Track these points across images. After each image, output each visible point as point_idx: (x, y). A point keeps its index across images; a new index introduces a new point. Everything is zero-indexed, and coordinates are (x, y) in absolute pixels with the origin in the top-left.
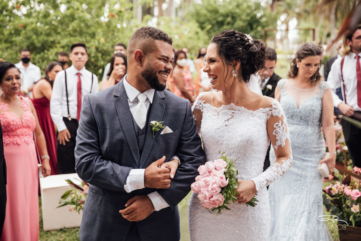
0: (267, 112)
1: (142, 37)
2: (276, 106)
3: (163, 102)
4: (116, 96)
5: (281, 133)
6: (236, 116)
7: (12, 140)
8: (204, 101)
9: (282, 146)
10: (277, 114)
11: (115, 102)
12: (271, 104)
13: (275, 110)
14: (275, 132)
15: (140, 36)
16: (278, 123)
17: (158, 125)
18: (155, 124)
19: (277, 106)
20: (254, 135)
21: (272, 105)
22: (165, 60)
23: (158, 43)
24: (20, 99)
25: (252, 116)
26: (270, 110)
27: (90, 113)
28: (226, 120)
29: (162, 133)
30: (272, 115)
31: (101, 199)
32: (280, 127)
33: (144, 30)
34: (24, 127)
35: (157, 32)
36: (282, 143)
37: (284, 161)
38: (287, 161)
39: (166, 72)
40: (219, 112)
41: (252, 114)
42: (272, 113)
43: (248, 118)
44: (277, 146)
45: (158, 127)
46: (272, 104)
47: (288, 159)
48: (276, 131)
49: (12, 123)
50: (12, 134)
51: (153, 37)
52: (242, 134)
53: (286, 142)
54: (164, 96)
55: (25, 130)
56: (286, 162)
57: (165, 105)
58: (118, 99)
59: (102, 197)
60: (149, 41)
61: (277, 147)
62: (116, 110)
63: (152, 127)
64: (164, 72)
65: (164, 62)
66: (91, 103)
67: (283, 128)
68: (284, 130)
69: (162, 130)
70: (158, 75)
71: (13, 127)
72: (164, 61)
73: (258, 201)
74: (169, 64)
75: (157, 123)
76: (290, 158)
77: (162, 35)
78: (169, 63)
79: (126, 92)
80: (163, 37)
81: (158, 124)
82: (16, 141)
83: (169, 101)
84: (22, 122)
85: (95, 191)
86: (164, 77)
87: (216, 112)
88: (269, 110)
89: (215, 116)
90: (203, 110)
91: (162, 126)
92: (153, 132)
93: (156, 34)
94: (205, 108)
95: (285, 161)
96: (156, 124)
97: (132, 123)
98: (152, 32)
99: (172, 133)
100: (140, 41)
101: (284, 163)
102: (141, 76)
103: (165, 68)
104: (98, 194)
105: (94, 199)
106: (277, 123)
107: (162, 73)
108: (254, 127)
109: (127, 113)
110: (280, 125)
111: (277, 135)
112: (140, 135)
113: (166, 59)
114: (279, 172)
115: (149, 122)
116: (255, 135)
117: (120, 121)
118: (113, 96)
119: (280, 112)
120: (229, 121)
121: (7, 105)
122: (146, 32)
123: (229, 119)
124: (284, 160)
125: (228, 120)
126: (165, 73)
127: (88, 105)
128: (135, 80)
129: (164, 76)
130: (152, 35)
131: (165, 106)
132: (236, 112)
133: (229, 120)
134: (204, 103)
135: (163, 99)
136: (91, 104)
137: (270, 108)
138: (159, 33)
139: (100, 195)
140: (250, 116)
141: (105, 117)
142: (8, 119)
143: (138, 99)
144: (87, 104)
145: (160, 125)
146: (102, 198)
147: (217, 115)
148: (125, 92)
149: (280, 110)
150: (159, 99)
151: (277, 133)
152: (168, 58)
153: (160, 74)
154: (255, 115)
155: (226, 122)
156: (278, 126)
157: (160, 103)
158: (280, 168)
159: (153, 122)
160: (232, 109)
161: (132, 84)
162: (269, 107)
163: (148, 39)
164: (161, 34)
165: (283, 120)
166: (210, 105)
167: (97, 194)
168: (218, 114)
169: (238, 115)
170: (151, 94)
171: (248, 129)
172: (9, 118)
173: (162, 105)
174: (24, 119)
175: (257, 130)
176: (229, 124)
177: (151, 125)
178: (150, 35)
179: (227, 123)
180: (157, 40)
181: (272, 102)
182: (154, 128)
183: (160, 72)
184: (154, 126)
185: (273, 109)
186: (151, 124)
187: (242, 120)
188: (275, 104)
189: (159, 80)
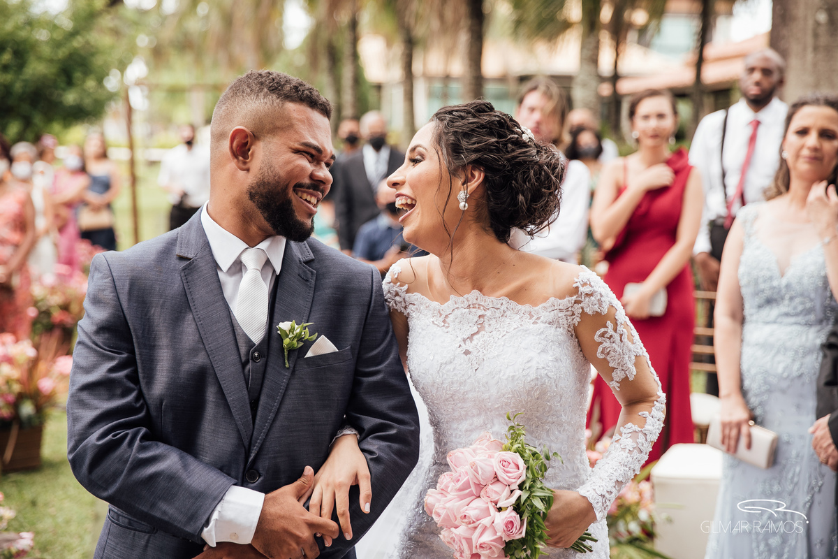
0: (570, 309)
1: (249, 95)
2: (591, 289)
3: (309, 270)
4: (182, 258)
5: (618, 349)
6: (490, 325)
8: (406, 287)
9: (631, 379)
10: (596, 308)
11: (183, 274)
12: (575, 285)
13: (587, 299)
14: (602, 352)
15: (243, 92)
16: (606, 329)
17: (298, 331)
18: (290, 331)
19: (591, 286)
20: (546, 374)
21: (577, 288)
22: (312, 156)
23: (294, 109)
25: (532, 321)
26: (576, 302)
27: (112, 302)
28: (466, 337)
29: (309, 354)
30: (583, 314)
31: (143, 542)
32: (611, 336)
33: (256, 79)
35: (290, 84)
36: (627, 372)
37: (647, 413)
38: (654, 411)
39: (314, 190)
40: (446, 316)
41: (531, 316)
42: (582, 308)
43: (521, 328)
44: (617, 382)
45: (300, 339)
46: (578, 284)
47: (655, 402)
48: (604, 349)
51: (279, 96)
52: (513, 377)
53: (636, 365)
54: (312, 256)
56: (653, 413)
57: (314, 278)
58: (190, 264)
59: (147, 537)
60: (268, 105)
61: (619, 385)
62: (186, 295)
63: (281, 339)
64: (308, 188)
65: (310, 162)
66: (114, 274)
67: (621, 335)
68: (625, 339)
69: (308, 345)
70: (291, 195)
72: (310, 158)
73: (596, 541)
74: (321, 168)
75: (296, 326)
76: (658, 400)
77: (303, 91)
78: (323, 165)
79: (210, 247)
80: (307, 95)
81: (298, 329)
83: (326, 267)
85: (127, 520)
86: (309, 202)
87: (441, 315)
88: (573, 302)
89: (438, 326)
90: (408, 310)
91: (308, 334)
92: (286, 353)
93: (287, 88)
94: (411, 306)
95: (650, 413)
96: (292, 330)
97: (229, 329)
98: (277, 83)
99: (334, 353)
100: (244, 105)
101: (649, 420)
102: (247, 197)
103: (312, 176)
104: (135, 530)
105: (124, 543)
106: (603, 330)
107: (304, 192)
108: (542, 351)
109: (217, 304)
110: (611, 332)
111: (608, 358)
112: (252, 359)
113: (313, 152)
114: (641, 448)
115: (274, 325)
116: (549, 374)
117: (197, 325)
118: (175, 257)
119: (602, 299)
120: (475, 342)
122: (262, 84)
123: (473, 335)
124: (644, 412)
125: (471, 337)
126: (311, 191)
127: (106, 280)
128: (234, 211)
129: (308, 198)
130: (277, 88)
131: (313, 282)
132: (488, 313)
133: (475, 337)
134: (407, 291)
135: (308, 262)
136: (115, 278)
137: (574, 298)
138: (296, 85)
139: (142, 531)
140: (527, 320)
141: (156, 314)
143: (241, 262)
144: (102, 278)
145: (303, 333)
146: (148, 541)
147: (443, 324)
148: (207, 245)
149: (601, 296)
150: (299, 264)
151: (608, 353)
152: (319, 150)
153: (297, 194)
154: (538, 318)
155: (467, 342)
156: (606, 336)
157: (299, 275)
158: (641, 435)
159: (285, 326)
160: (477, 306)
161: (225, 223)
162: (571, 296)
163: (265, 100)
164: (301, 88)
165: (614, 315)
166: (422, 297)
167: (132, 529)
168: (444, 321)
169: (494, 320)
170: (275, 250)
171: (528, 362)
173: (307, 281)
175: (550, 358)
176: (473, 347)
177: (279, 332)
178: (273, 90)
179: (469, 346)
180: (290, 101)
181: (576, 280)
182: (286, 341)
183: (298, 187)
184: (287, 336)
185: (583, 297)
186: (280, 329)
187: (508, 334)
188: (585, 284)
189: (294, 208)
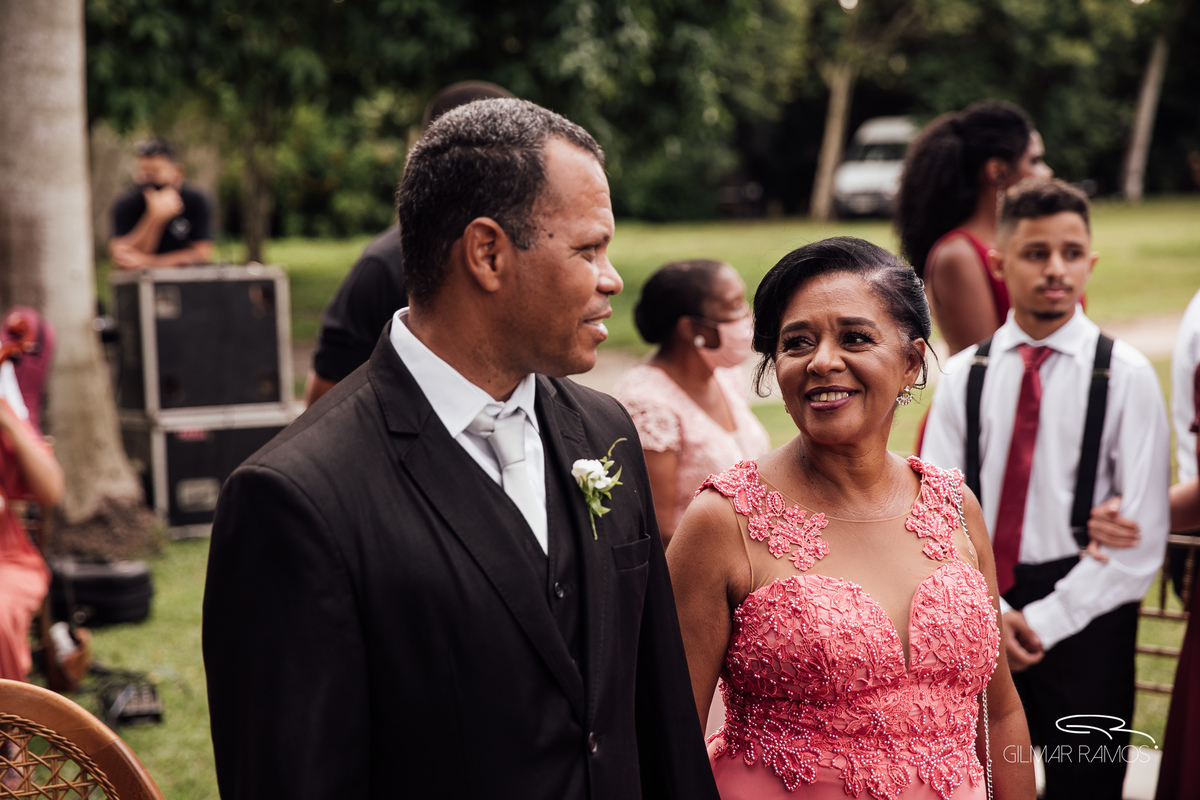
7: (840, 763)
24: (908, 477)
34: (919, 677)
49: (835, 651)
50: (840, 727)
55: (928, 697)
71: (847, 678)
82: (861, 776)
84: (907, 647)
121: (820, 518)
142: (816, 622)
172: (823, 615)
174: (924, 620)
